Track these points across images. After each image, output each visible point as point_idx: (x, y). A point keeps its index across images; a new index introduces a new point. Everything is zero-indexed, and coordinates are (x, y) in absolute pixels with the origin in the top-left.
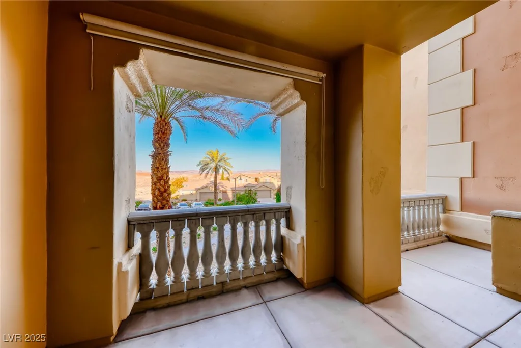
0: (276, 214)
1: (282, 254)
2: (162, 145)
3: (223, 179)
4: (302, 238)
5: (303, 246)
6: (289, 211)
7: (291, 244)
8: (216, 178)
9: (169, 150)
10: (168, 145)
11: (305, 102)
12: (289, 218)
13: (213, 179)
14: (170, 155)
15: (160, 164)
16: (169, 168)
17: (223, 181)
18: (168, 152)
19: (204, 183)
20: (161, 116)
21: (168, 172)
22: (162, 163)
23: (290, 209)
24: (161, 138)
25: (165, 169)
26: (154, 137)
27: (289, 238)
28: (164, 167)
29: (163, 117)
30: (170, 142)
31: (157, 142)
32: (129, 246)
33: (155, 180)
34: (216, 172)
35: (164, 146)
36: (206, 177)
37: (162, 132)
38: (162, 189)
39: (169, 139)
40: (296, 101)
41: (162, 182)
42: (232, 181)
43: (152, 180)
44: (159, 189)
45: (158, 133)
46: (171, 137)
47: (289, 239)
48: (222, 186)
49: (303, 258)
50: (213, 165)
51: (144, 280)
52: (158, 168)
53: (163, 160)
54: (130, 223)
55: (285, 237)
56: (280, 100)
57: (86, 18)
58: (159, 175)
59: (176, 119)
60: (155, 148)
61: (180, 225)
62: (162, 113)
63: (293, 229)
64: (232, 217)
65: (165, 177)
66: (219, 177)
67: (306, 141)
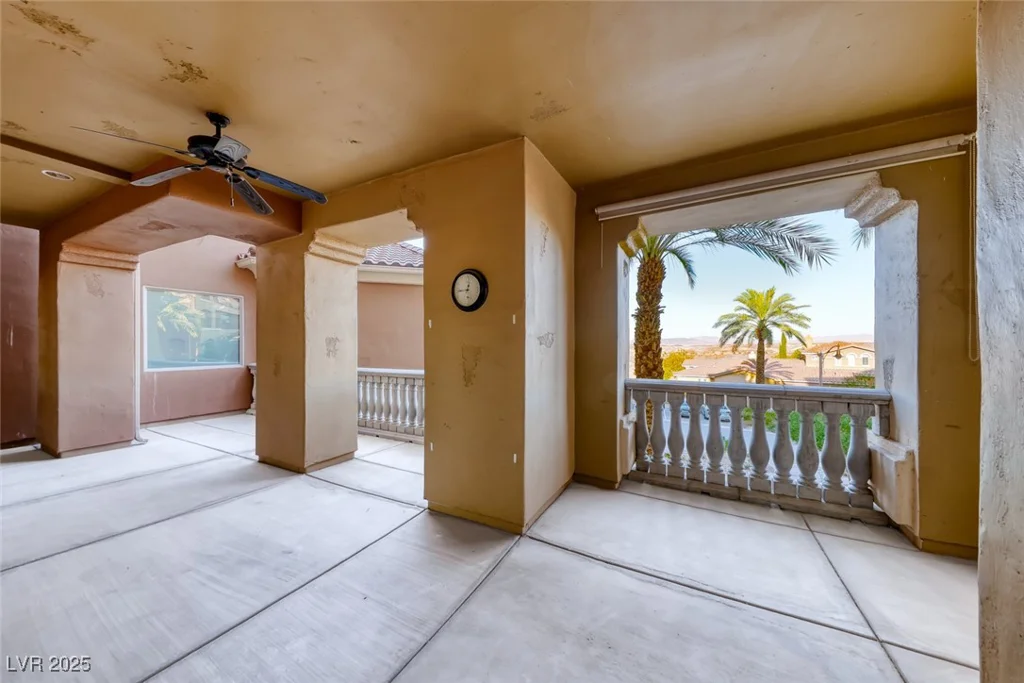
0: (852, 406)
1: (869, 482)
2: (650, 297)
3: (783, 354)
4: (910, 454)
5: (914, 470)
6: (888, 406)
7: (885, 465)
8: (761, 352)
9: (661, 304)
10: (659, 297)
11: (915, 202)
12: (888, 418)
13: (753, 356)
14: (662, 312)
15: (648, 327)
16: (660, 333)
17: (782, 361)
18: (659, 307)
19: (734, 362)
20: (649, 255)
21: (659, 338)
22: (651, 325)
23: (890, 400)
24: (648, 287)
25: (654, 334)
26: (639, 287)
27: (883, 452)
28: (653, 331)
29: (652, 256)
30: (662, 291)
31: (643, 294)
32: (626, 412)
33: (640, 351)
34: (761, 341)
35: (653, 298)
36: (735, 349)
37: (650, 277)
38: (651, 365)
39: (660, 287)
40: (892, 204)
41: (650, 354)
42: (813, 361)
43: (637, 351)
44: (646, 365)
45: (645, 281)
46: (664, 283)
47: (882, 455)
48: (780, 373)
49: (914, 490)
50: (753, 324)
51: (640, 451)
52: (644, 333)
53: (651, 320)
54: (626, 387)
55: (876, 451)
56: (859, 205)
57: (599, 211)
58: (646, 343)
59: (674, 252)
60: (640, 304)
61: (678, 398)
62: (651, 249)
63: (896, 437)
64: (755, 400)
65: (654, 347)
66: (771, 353)
67: (919, 273)
